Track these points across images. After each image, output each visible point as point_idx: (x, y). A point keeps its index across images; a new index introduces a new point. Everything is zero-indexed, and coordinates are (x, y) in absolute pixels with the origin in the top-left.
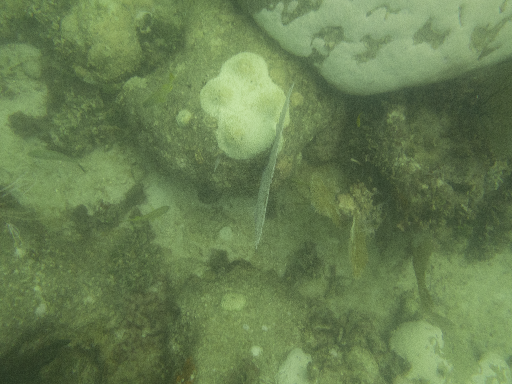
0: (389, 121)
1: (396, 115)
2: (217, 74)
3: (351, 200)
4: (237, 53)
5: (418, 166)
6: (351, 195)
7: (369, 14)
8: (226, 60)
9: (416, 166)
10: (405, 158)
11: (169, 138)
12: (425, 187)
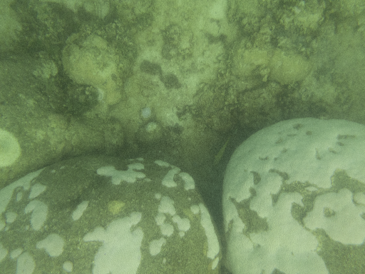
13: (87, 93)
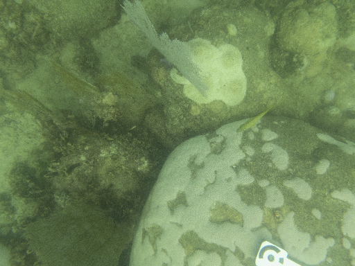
0: (143, 159)
1: (144, 165)
2: (243, 69)
3: (110, 103)
4: (247, 93)
5: (103, 155)
6: (113, 106)
7: (216, 172)
8: (248, 83)
9: (104, 154)
10: (113, 152)
11: (226, 15)
12: (87, 148)
13: (295, 60)
